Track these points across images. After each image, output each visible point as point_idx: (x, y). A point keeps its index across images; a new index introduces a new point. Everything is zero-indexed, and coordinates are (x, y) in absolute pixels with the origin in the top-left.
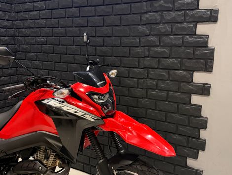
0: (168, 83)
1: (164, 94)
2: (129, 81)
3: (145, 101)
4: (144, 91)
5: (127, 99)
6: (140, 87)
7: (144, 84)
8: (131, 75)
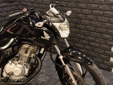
0: (104, 6)
1: (101, 12)
2: (82, 5)
3: (90, 17)
4: (90, 11)
5: (80, 15)
6: (88, 8)
7: (91, 7)
8: (83, 2)
